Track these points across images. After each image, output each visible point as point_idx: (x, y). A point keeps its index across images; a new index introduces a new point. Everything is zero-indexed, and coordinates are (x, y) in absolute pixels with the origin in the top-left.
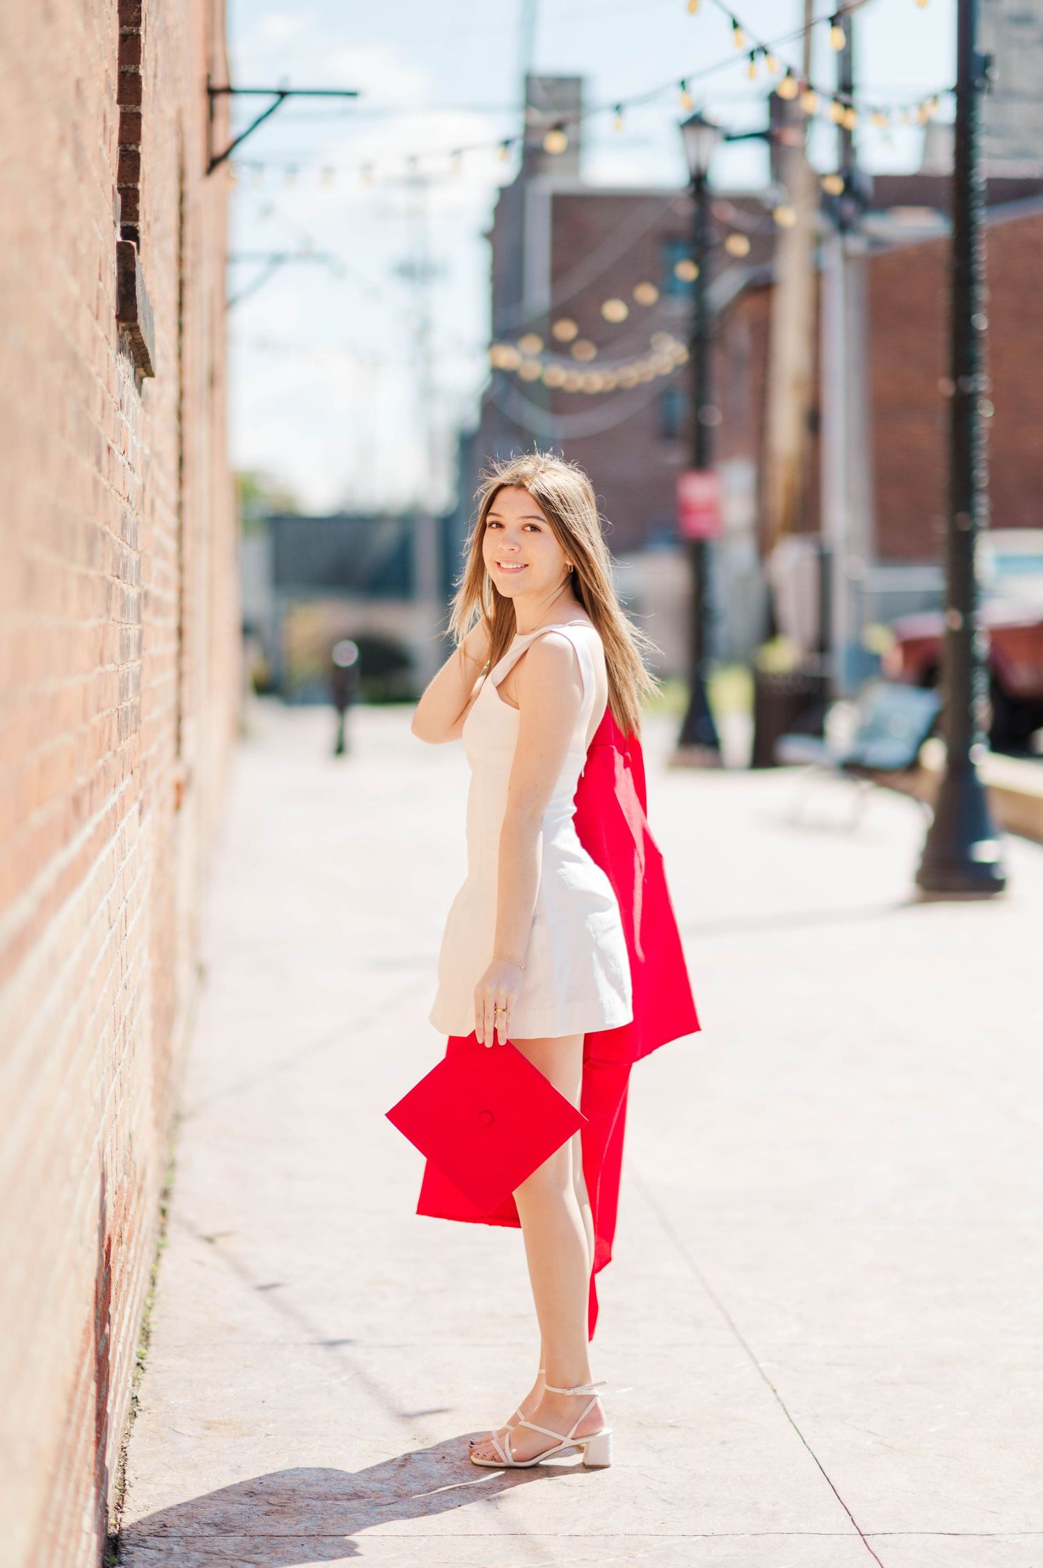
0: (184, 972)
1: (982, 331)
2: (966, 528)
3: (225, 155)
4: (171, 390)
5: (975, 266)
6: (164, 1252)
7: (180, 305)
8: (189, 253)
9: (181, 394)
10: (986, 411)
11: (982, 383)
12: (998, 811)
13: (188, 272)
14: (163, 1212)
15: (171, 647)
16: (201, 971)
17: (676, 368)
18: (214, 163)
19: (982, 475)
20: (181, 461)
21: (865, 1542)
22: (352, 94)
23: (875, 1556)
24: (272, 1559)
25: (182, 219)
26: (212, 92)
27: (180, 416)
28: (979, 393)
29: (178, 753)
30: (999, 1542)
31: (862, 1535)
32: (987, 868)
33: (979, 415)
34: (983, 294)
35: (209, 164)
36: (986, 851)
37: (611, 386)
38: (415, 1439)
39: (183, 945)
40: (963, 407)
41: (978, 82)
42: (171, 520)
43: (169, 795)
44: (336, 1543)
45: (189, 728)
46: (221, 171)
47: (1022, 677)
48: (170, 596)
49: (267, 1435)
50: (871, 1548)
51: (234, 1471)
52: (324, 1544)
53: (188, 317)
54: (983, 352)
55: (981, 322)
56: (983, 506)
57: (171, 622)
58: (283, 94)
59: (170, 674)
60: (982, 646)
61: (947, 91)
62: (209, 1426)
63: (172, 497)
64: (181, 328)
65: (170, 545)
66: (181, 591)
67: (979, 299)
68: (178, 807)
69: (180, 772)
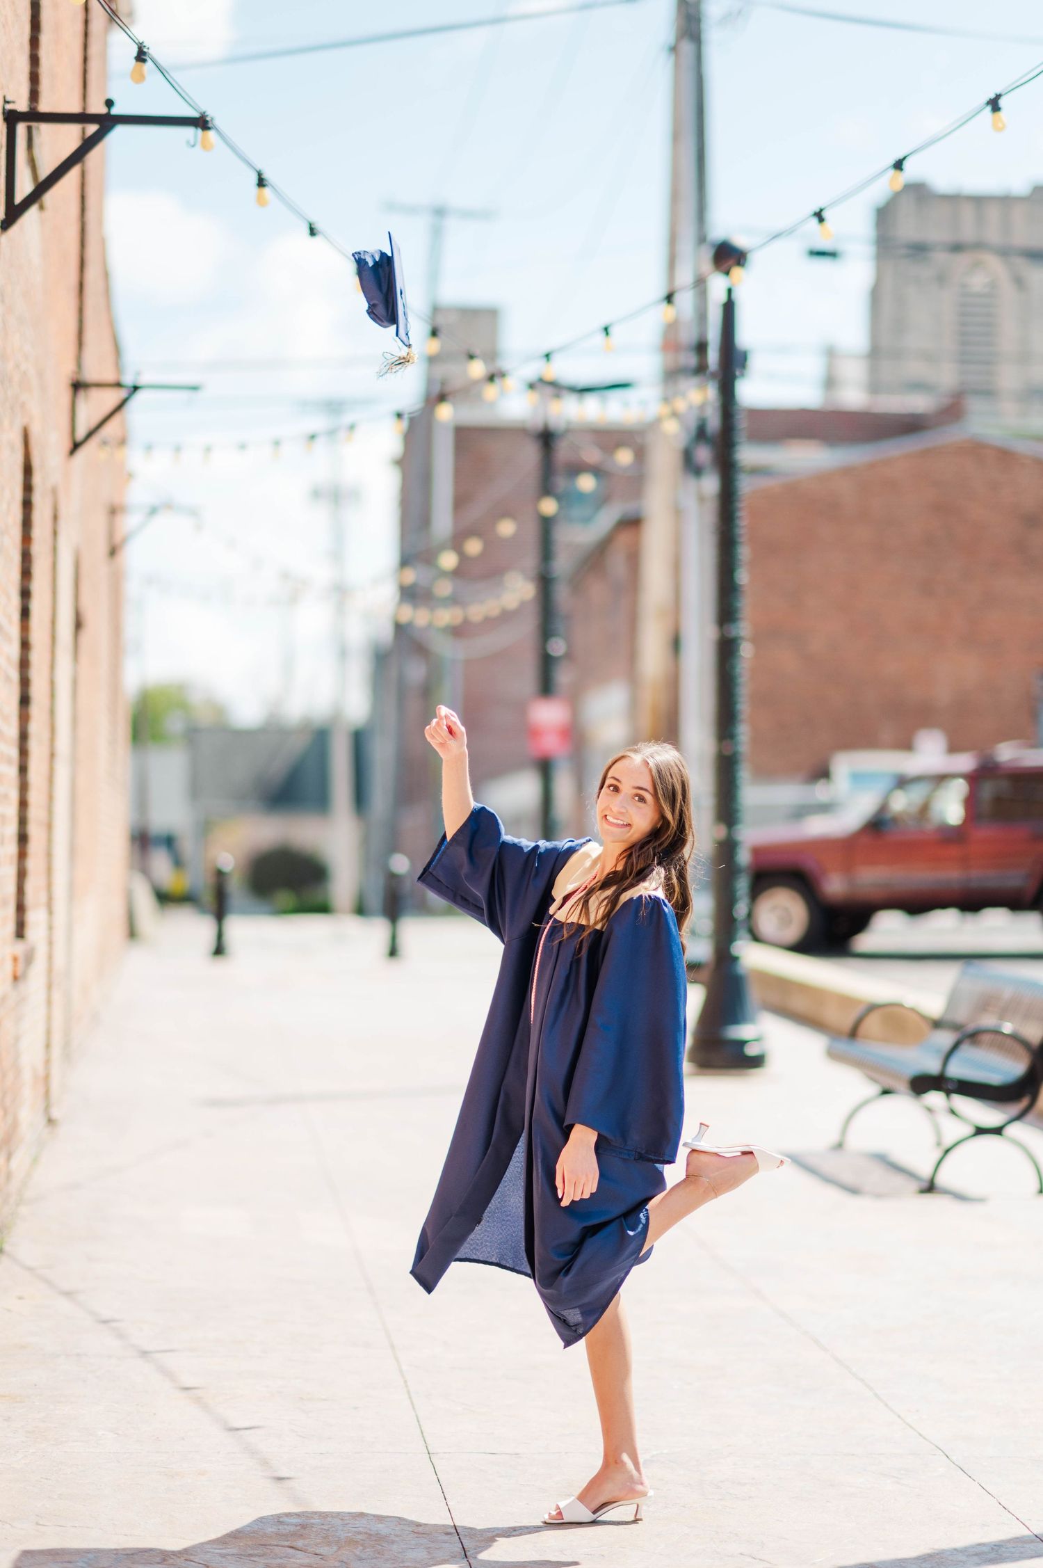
0: (28, 1115)
1: (741, 585)
2: (727, 753)
3: (90, 434)
5: (738, 529)
7: (26, 573)
8: (40, 531)
9: (25, 645)
10: (746, 651)
11: (743, 628)
13: (40, 549)
15: (12, 848)
17: (523, 604)
19: (744, 706)
20: (25, 700)
21: (430, 1458)
22: (195, 388)
25: (27, 505)
26: (78, 386)
27: (24, 664)
28: (740, 637)
29: (20, 932)
30: (521, 1457)
31: (429, 1453)
32: (742, 1044)
33: (741, 656)
34: (744, 552)
35: (71, 447)
37: (458, 621)
39: (28, 1094)
41: (737, 373)
42: (14, 753)
43: (8, 967)
46: (82, 453)
48: (10, 810)
49: (34, 1402)
53: (39, 585)
54: (746, 605)
55: (743, 577)
56: (744, 732)
57: (11, 829)
58: (136, 388)
64: (25, 594)
65: (12, 772)
66: (23, 804)
67: (740, 557)
68: (16, 978)
69: (19, 948)
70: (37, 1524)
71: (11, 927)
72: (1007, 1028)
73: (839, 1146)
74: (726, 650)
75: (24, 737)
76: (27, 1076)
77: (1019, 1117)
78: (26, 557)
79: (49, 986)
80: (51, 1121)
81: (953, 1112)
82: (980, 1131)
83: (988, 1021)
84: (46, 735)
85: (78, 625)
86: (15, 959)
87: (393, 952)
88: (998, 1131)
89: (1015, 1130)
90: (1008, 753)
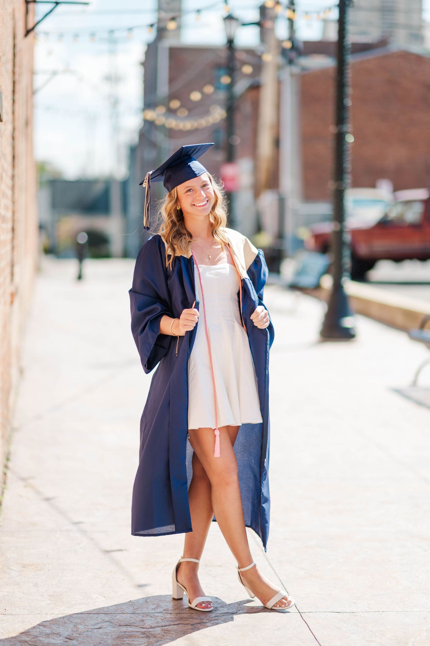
0: (14, 372)
1: (349, 106)
3: (33, 29)
4: (9, 127)
5: (345, 79)
6: (6, 492)
7: (14, 92)
8: (17, 69)
9: (14, 129)
10: (350, 139)
11: (349, 127)
12: (353, 305)
13: (17, 77)
14: (5, 474)
16: (21, 371)
18: (28, 32)
19: (348, 165)
20: (14, 157)
21: (301, 616)
22: (86, 4)
23: (305, 622)
24: (51, 624)
25: (14, 55)
26: (27, 2)
27: (13, 138)
28: (347, 132)
29: (12, 280)
30: (357, 615)
31: (300, 613)
32: (347, 330)
33: (347, 141)
34: (349, 91)
35: (26, 33)
36: (348, 322)
37: (195, 127)
38: (111, 572)
39: (14, 361)
40: (340, 138)
42: (11, 184)
43: (9, 299)
44: (78, 617)
45: (17, 269)
46: (31, 35)
47: (363, 250)
48: (9, 215)
49: (49, 570)
50: (303, 618)
51: (35, 586)
52: (73, 617)
53: (17, 96)
54: (350, 115)
55: (349, 102)
56: (348, 179)
57: (9, 225)
58: (57, 3)
59: (9, 247)
60: (348, 238)
61: (335, 6)
62: (24, 566)
63: (10, 172)
64: (14, 101)
65: (9, 193)
66: (14, 213)
67: (346, 93)
68: (12, 303)
71: (9, 277)
73: (414, 383)
75: (13, 177)
78: (14, 83)
86: (12, 294)
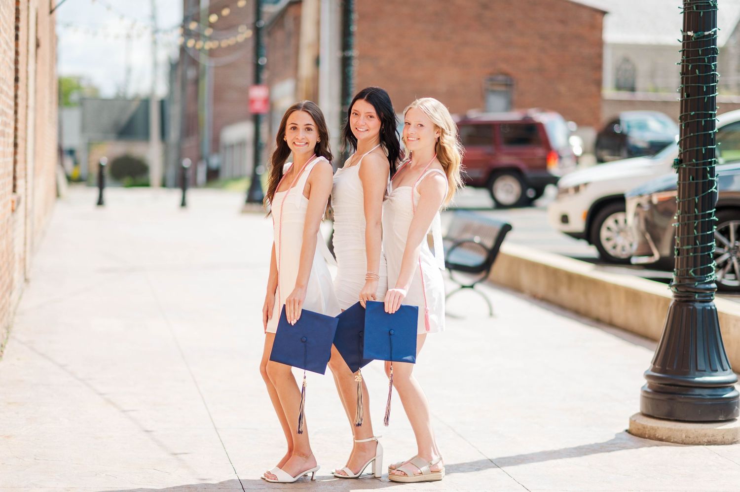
0: (17, 276)
1: (355, 32)
4: (12, 54)
7: (17, 19)
9: (17, 53)
10: (356, 64)
11: (354, 53)
15: (11, 149)
19: (354, 89)
20: (17, 80)
27: (16, 62)
28: (353, 57)
29: (14, 191)
33: (353, 65)
34: (355, 16)
37: (215, 47)
39: (17, 266)
42: (12, 103)
43: (10, 206)
45: (20, 183)
48: (11, 131)
53: (22, 25)
54: (355, 41)
55: (354, 28)
57: (11, 140)
63: (12, 94)
64: (17, 28)
65: (12, 112)
66: (16, 129)
67: (353, 19)
68: (13, 211)
69: (14, 197)
70: (35, 459)
71: (11, 187)
72: (477, 239)
74: (345, 63)
75: (16, 97)
76: (17, 258)
77: (481, 281)
78: (17, 11)
79: (26, 216)
80: (26, 280)
81: (451, 278)
82: (463, 287)
83: (467, 236)
84: (24, 96)
85: (38, 45)
86: (13, 202)
87: (183, 204)
88: (472, 287)
89: (480, 287)
90: (474, 115)
